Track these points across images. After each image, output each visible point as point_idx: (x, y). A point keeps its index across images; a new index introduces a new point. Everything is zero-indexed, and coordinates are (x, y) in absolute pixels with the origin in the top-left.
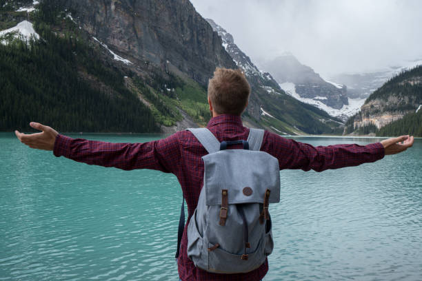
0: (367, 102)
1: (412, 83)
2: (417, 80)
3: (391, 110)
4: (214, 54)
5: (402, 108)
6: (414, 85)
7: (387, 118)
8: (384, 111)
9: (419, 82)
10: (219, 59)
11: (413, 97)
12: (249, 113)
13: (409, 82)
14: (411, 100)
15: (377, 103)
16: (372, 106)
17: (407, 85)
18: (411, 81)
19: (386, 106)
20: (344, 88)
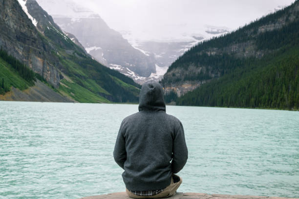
0: (169, 70)
1: (209, 53)
2: (213, 51)
3: (190, 79)
4: (4, 8)
5: (200, 77)
6: (211, 55)
7: (187, 87)
8: (184, 80)
9: (215, 53)
10: (10, 14)
11: (209, 67)
12: (45, 77)
13: (207, 52)
14: (208, 70)
15: (178, 71)
16: (174, 75)
17: (205, 55)
18: (208, 52)
19: (186, 75)
20: (152, 56)
